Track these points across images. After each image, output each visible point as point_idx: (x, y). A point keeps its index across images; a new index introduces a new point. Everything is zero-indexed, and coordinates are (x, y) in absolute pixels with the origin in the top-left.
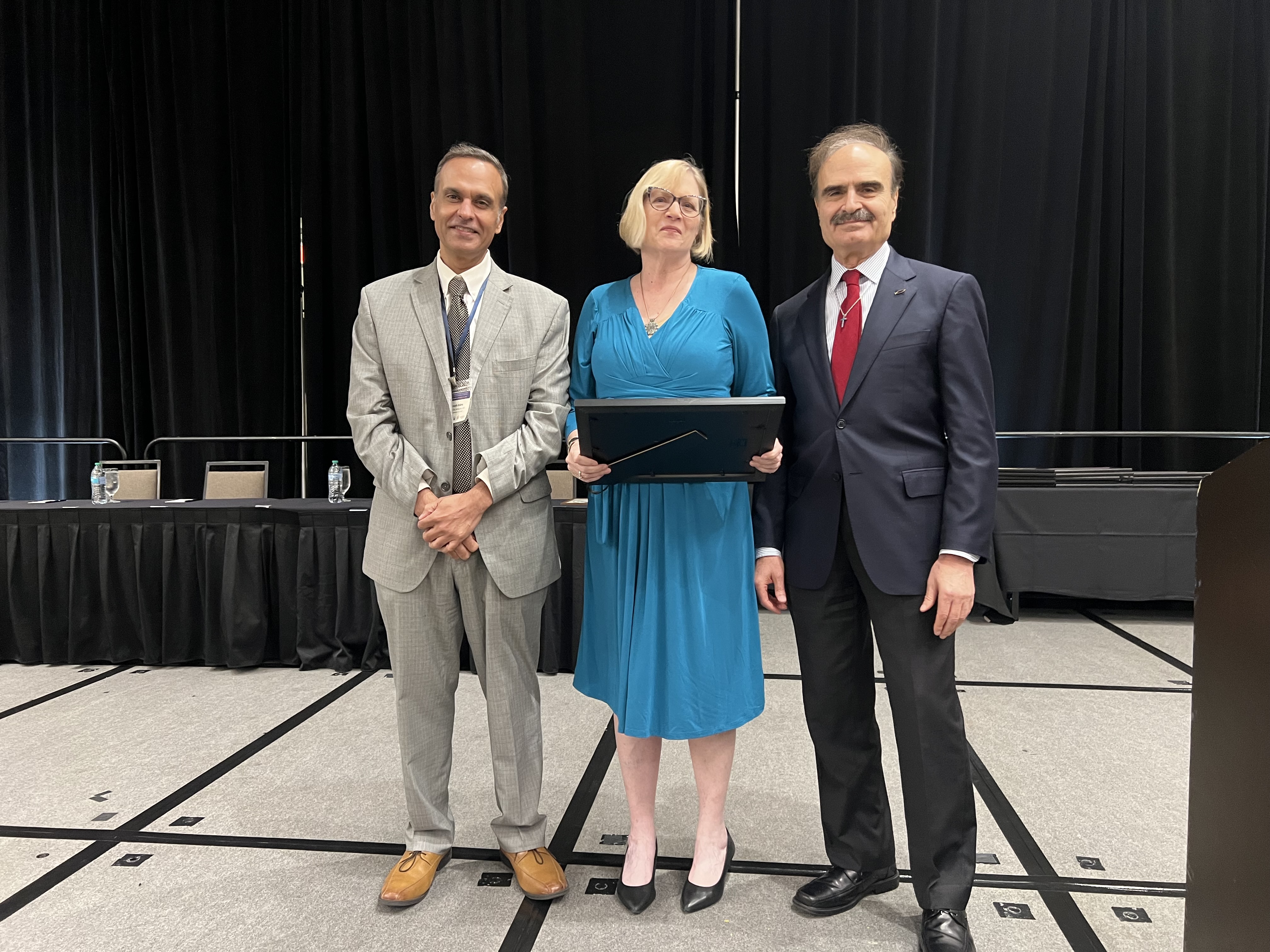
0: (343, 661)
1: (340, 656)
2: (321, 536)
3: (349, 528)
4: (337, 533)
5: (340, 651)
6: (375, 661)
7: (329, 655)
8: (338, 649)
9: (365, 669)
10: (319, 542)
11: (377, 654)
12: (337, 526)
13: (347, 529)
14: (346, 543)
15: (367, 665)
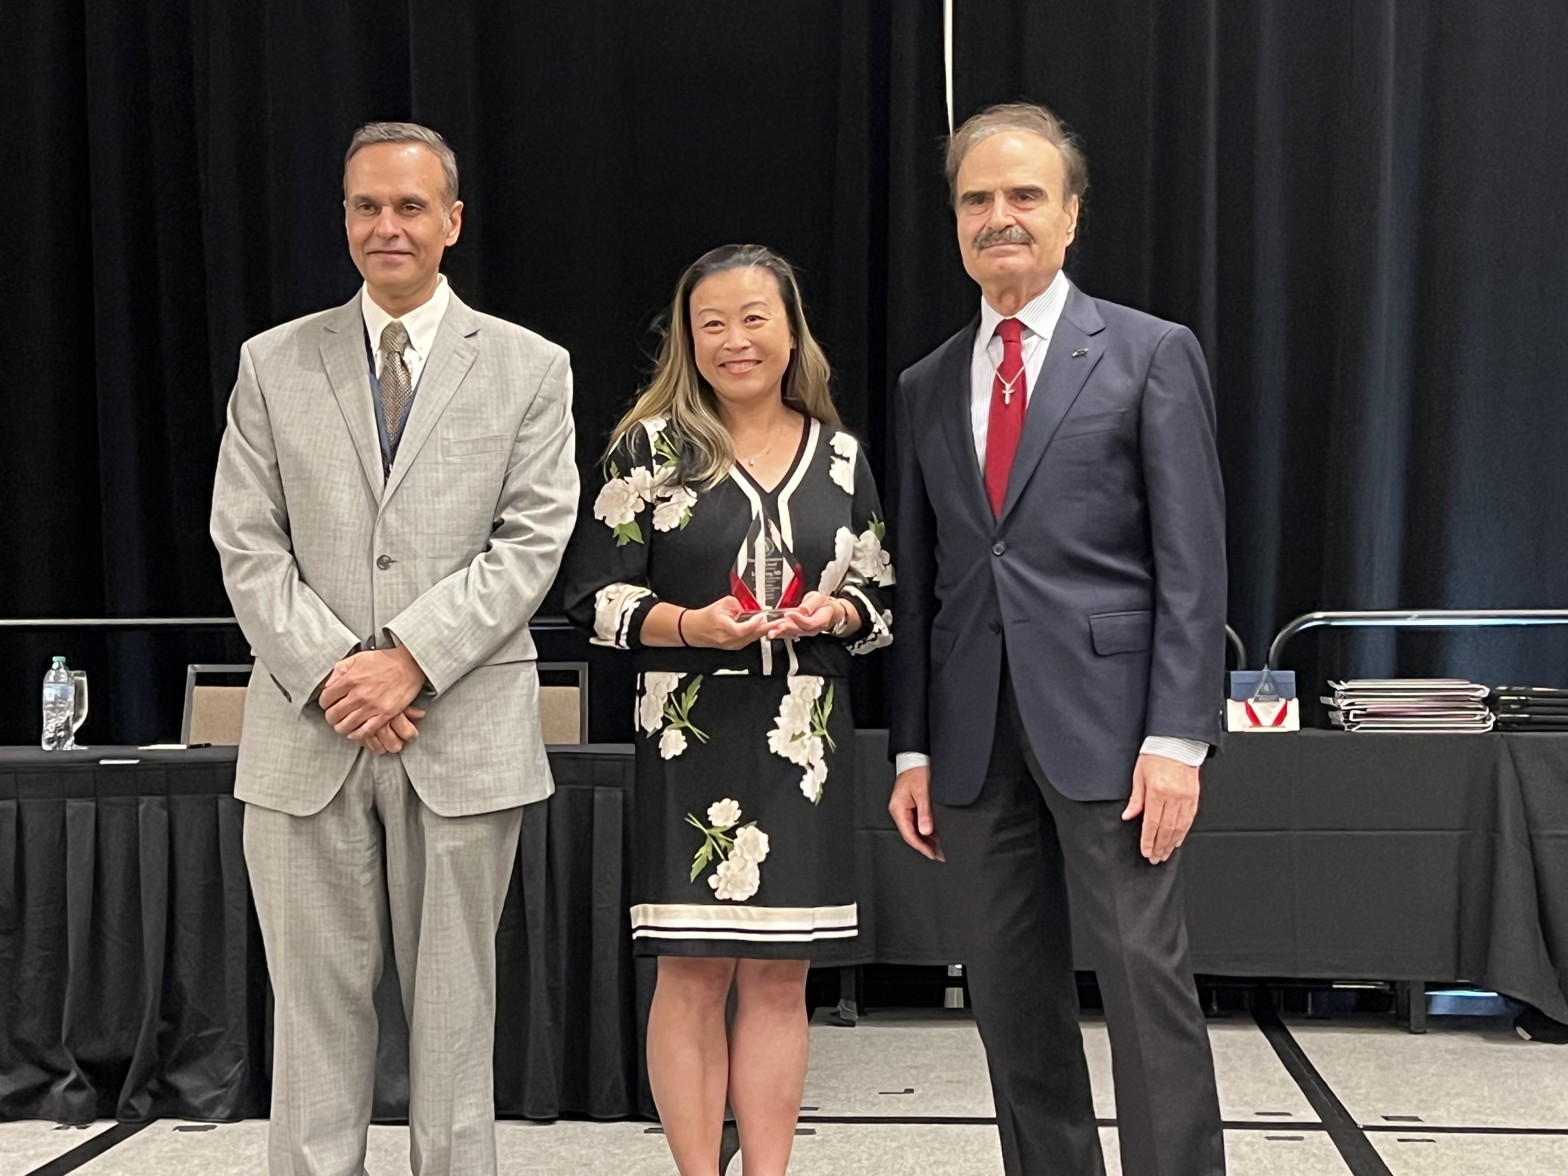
0: (77, 1098)
1: (69, 1088)
2: (32, 820)
3: (97, 802)
4: (69, 813)
5: (72, 1076)
6: (148, 1100)
7: (43, 1089)
8: (64, 1074)
9: (126, 1117)
10: (28, 835)
11: (153, 1085)
12: (70, 797)
13: (92, 805)
14: (90, 838)
15: (130, 1107)
